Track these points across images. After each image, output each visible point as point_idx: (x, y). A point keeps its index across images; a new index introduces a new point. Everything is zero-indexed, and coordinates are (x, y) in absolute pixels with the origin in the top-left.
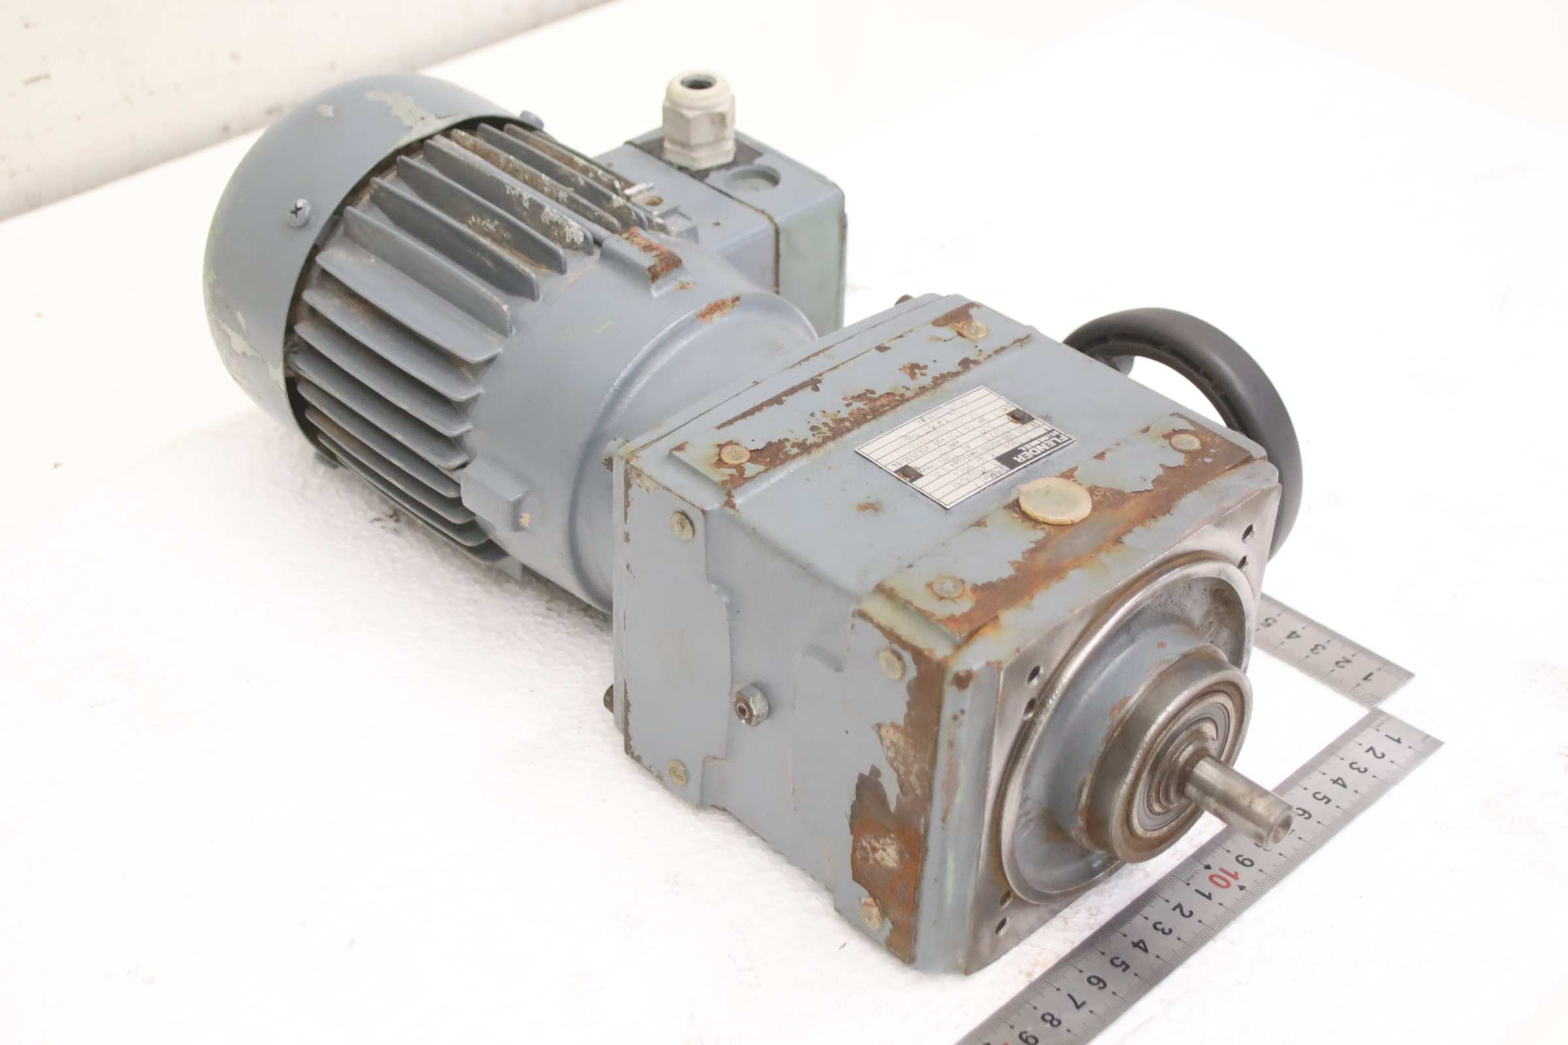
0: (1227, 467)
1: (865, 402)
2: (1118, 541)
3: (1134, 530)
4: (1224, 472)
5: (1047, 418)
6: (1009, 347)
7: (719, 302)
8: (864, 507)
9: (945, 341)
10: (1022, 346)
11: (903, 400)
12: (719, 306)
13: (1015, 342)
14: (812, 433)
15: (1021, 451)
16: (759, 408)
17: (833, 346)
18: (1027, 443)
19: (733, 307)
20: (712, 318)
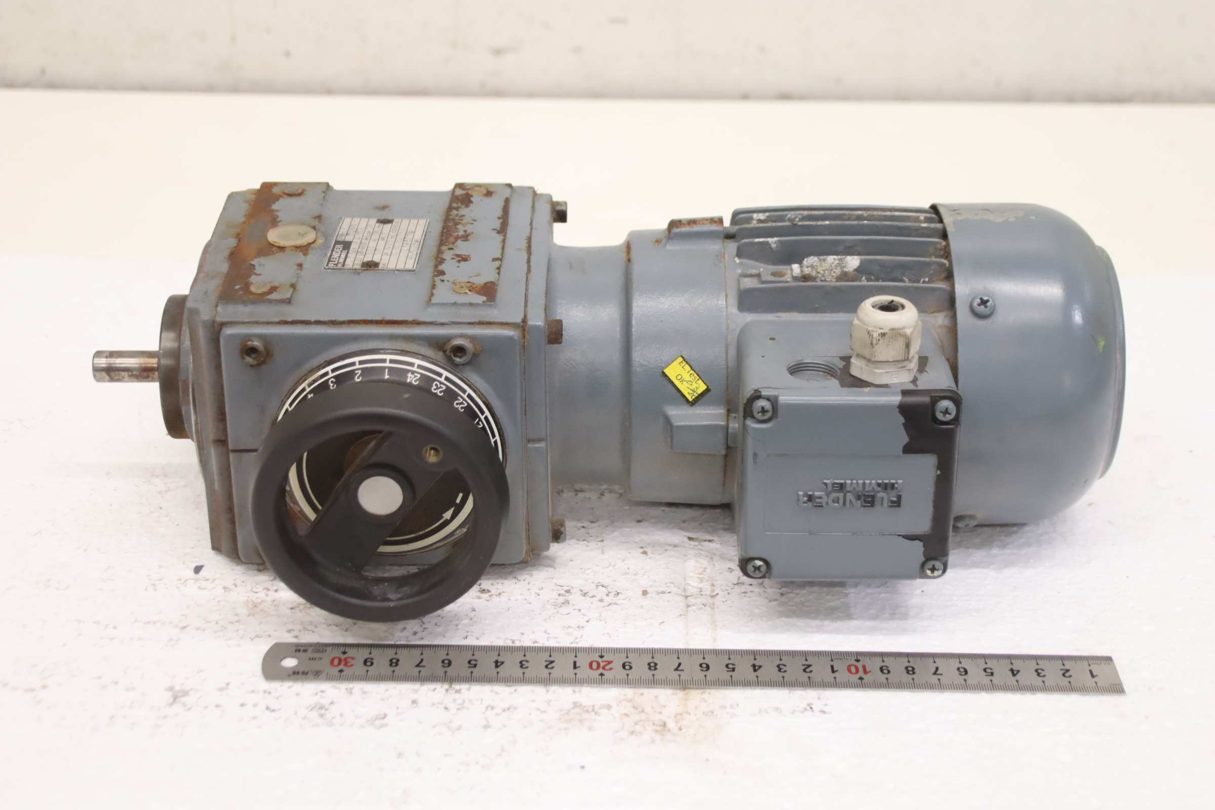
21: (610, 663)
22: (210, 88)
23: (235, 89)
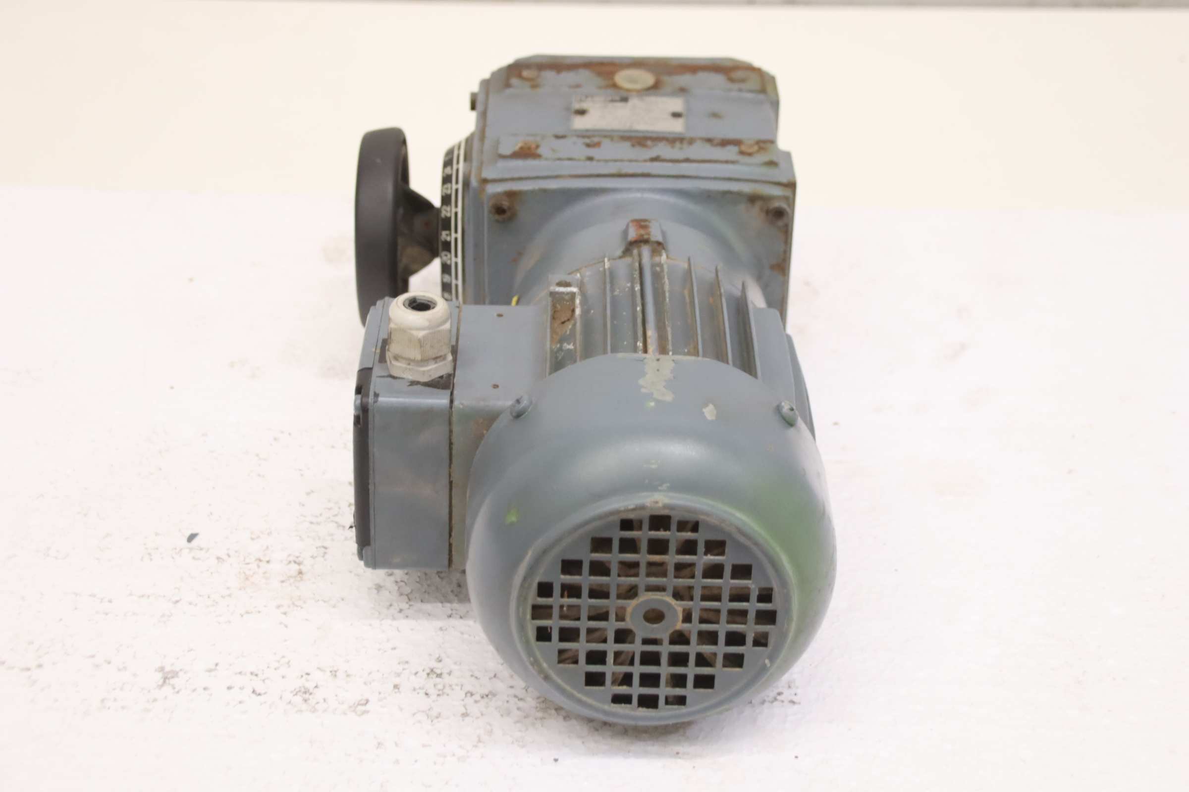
1: (645, 144)
5: (567, 107)
8: (719, 117)
9: (550, 148)
11: (623, 138)
14: (695, 144)
15: (609, 101)
18: (599, 102)
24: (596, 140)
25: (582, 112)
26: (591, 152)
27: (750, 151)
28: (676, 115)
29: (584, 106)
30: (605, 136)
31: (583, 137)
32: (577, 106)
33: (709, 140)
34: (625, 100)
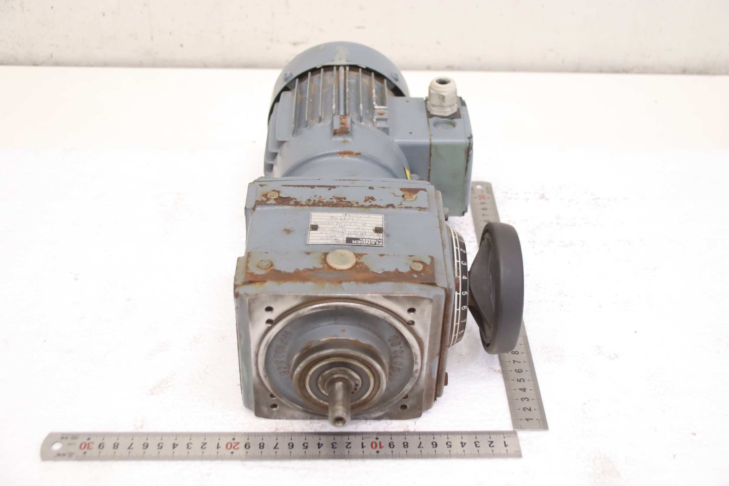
0: (418, 282)
1: (337, 200)
2: (340, 282)
3: (351, 282)
4: (416, 282)
5: (388, 235)
6: (413, 208)
7: (350, 152)
8: (286, 230)
9: (395, 196)
10: (420, 210)
11: (351, 206)
12: (349, 153)
13: (418, 207)
14: (306, 201)
15: (360, 240)
16: (303, 186)
17: (360, 180)
18: (367, 239)
19: (356, 156)
20: (344, 156)
21: (238, 443)
22: (140, 65)
23: (154, 65)
24: (367, 204)
25: (378, 230)
26: (371, 193)
27: (273, 193)
28: (315, 228)
29: (377, 236)
30: (362, 206)
31: (376, 206)
32: (381, 236)
33: (297, 204)
34: (349, 240)
